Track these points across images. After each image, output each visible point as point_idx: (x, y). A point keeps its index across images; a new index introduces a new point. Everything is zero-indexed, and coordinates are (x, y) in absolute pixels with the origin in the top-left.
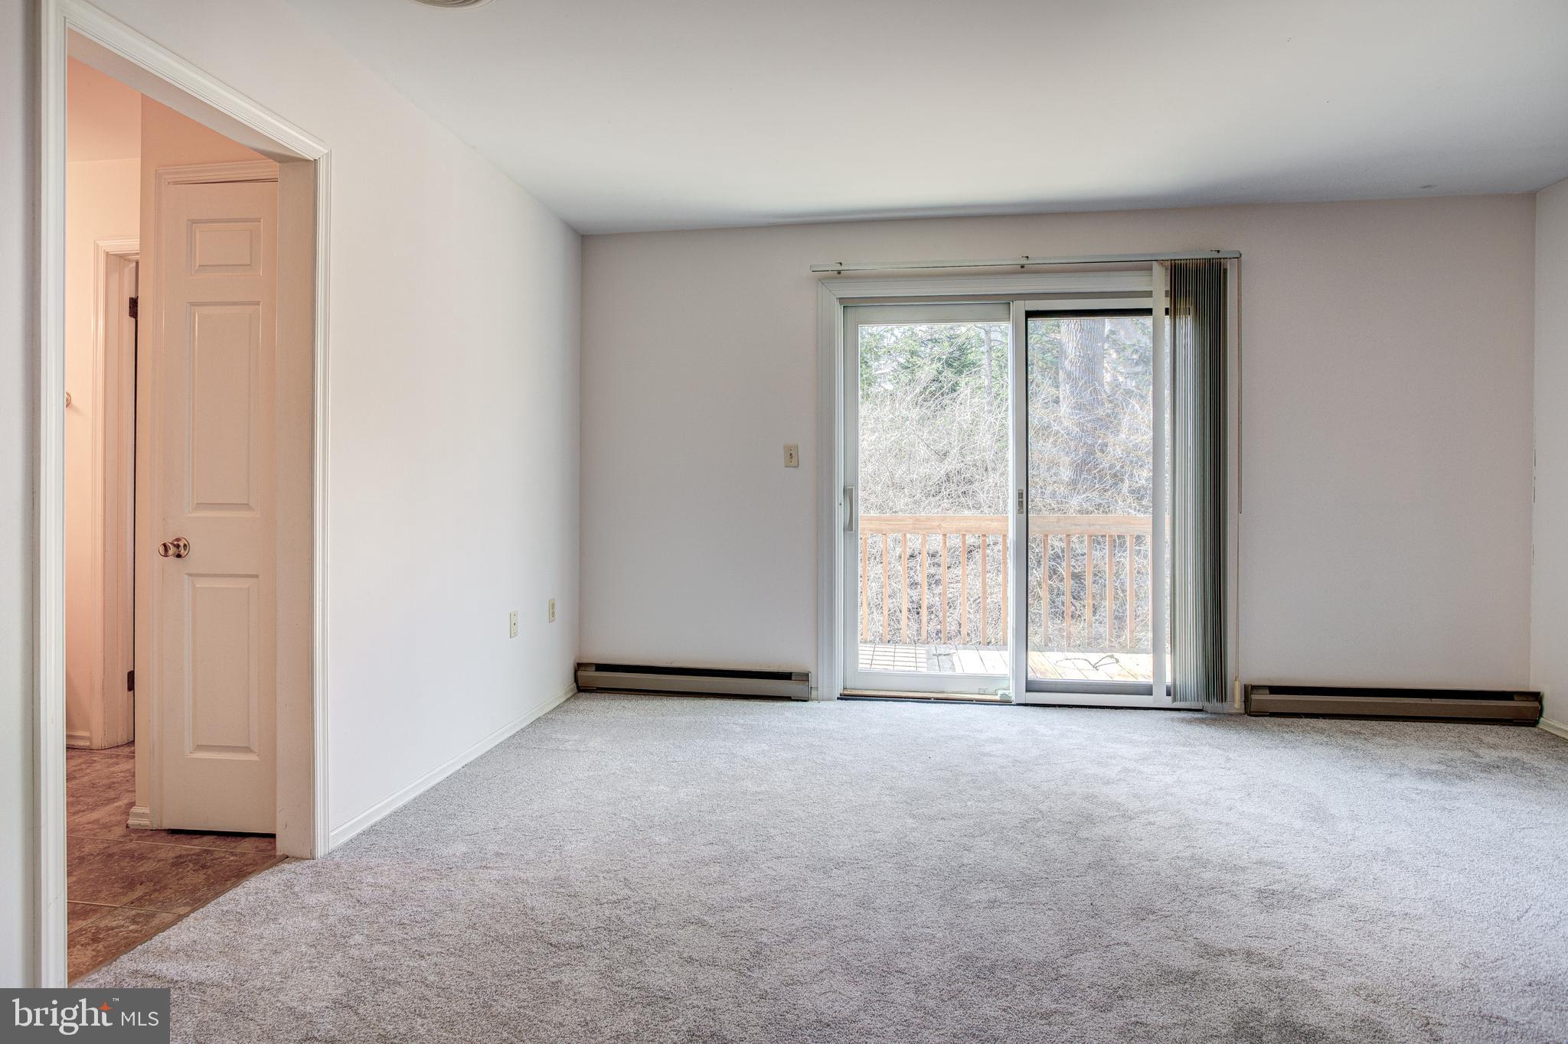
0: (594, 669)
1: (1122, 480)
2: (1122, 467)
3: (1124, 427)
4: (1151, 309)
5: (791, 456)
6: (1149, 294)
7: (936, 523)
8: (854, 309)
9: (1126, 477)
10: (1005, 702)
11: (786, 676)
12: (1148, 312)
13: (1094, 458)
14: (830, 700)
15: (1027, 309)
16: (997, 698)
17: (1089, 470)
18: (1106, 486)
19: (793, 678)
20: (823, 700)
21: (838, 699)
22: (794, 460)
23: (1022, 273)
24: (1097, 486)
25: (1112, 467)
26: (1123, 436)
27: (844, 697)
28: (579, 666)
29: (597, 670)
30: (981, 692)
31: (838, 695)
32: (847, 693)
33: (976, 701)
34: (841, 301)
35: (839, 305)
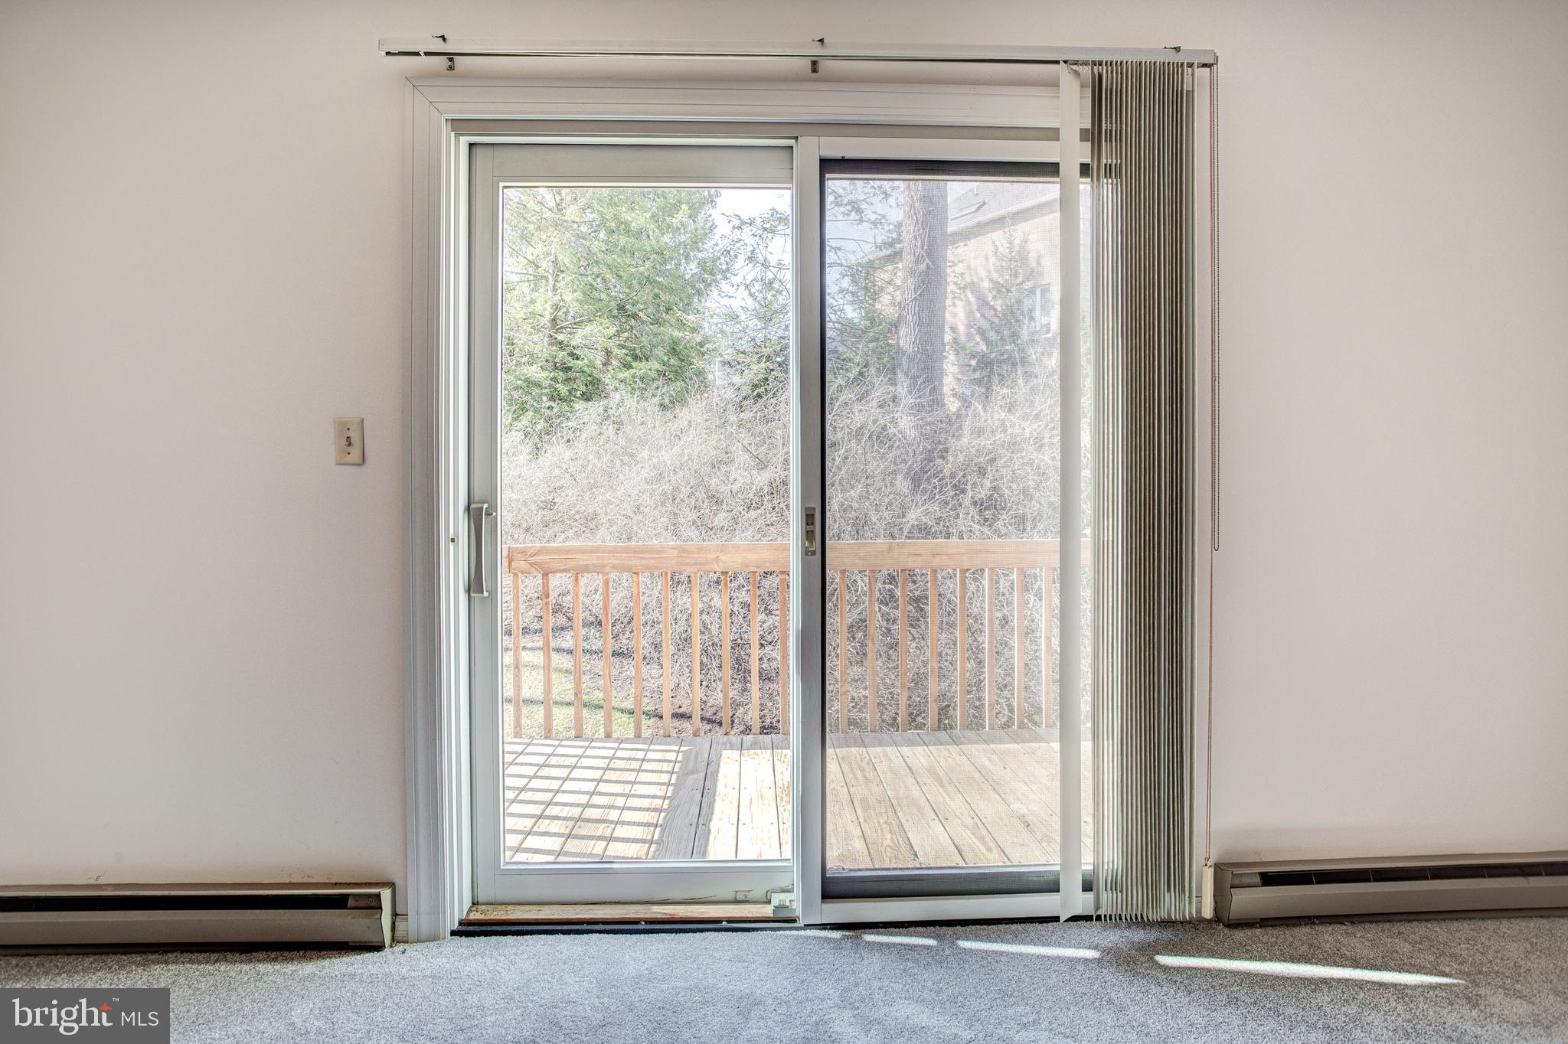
1: (963, 491)
2: (964, 476)
3: (966, 432)
6: (1053, 134)
7: (712, 556)
8: (490, 148)
9: (969, 487)
10: (785, 922)
11: (338, 902)
13: (934, 465)
14: (434, 938)
16: (767, 911)
17: (928, 480)
18: (947, 497)
19: (350, 904)
20: (419, 941)
21: (454, 933)
22: (355, 451)
24: (937, 497)
25: (953, 476)
26: (965, 440)
27: (469, 929)
30: (740, 897)
31: (456, 926)
32: (475, 916)
33: (728, 922)
34: (459, 125)
35: (453, 134)
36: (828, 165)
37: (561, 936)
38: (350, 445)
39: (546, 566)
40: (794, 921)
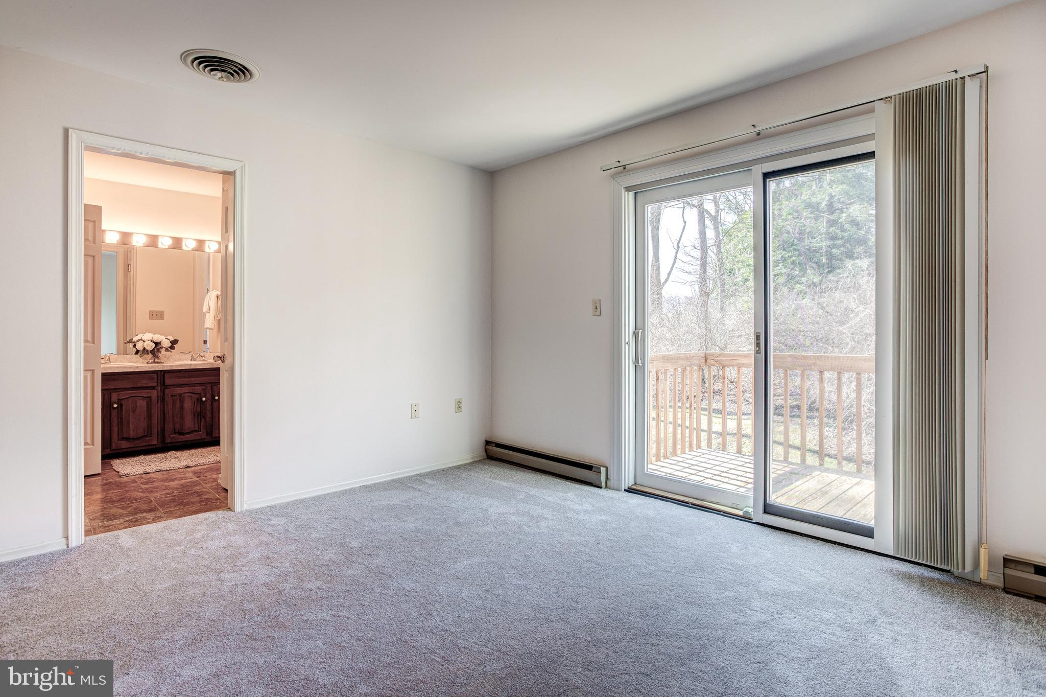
0: (494, 445)
4: (874, 152)
5: (597, 308)
6: (877, 136)
8: (642, 193)
10: (746, 519)
11: (589, 467)
12: (871, 155)
14: (618, 490)
15: (763, 172)
16: (741, 513)
19: (593, 469)
20: (614, 489)
21: (625, 490)
22: (598, 310)
23: (759, 140)
27: (630, 490)
28: (488, 443)
29: (495, 446)
30: (734, 506)
31: (626, 488)
32: (634, 487)
33: (724, 513)
34: (628, 189)
35: (626, 192)
36: (767, 176)
37: (659, 500)
38: (596, 309)
39: (723, 363)
40: (752, 520)
